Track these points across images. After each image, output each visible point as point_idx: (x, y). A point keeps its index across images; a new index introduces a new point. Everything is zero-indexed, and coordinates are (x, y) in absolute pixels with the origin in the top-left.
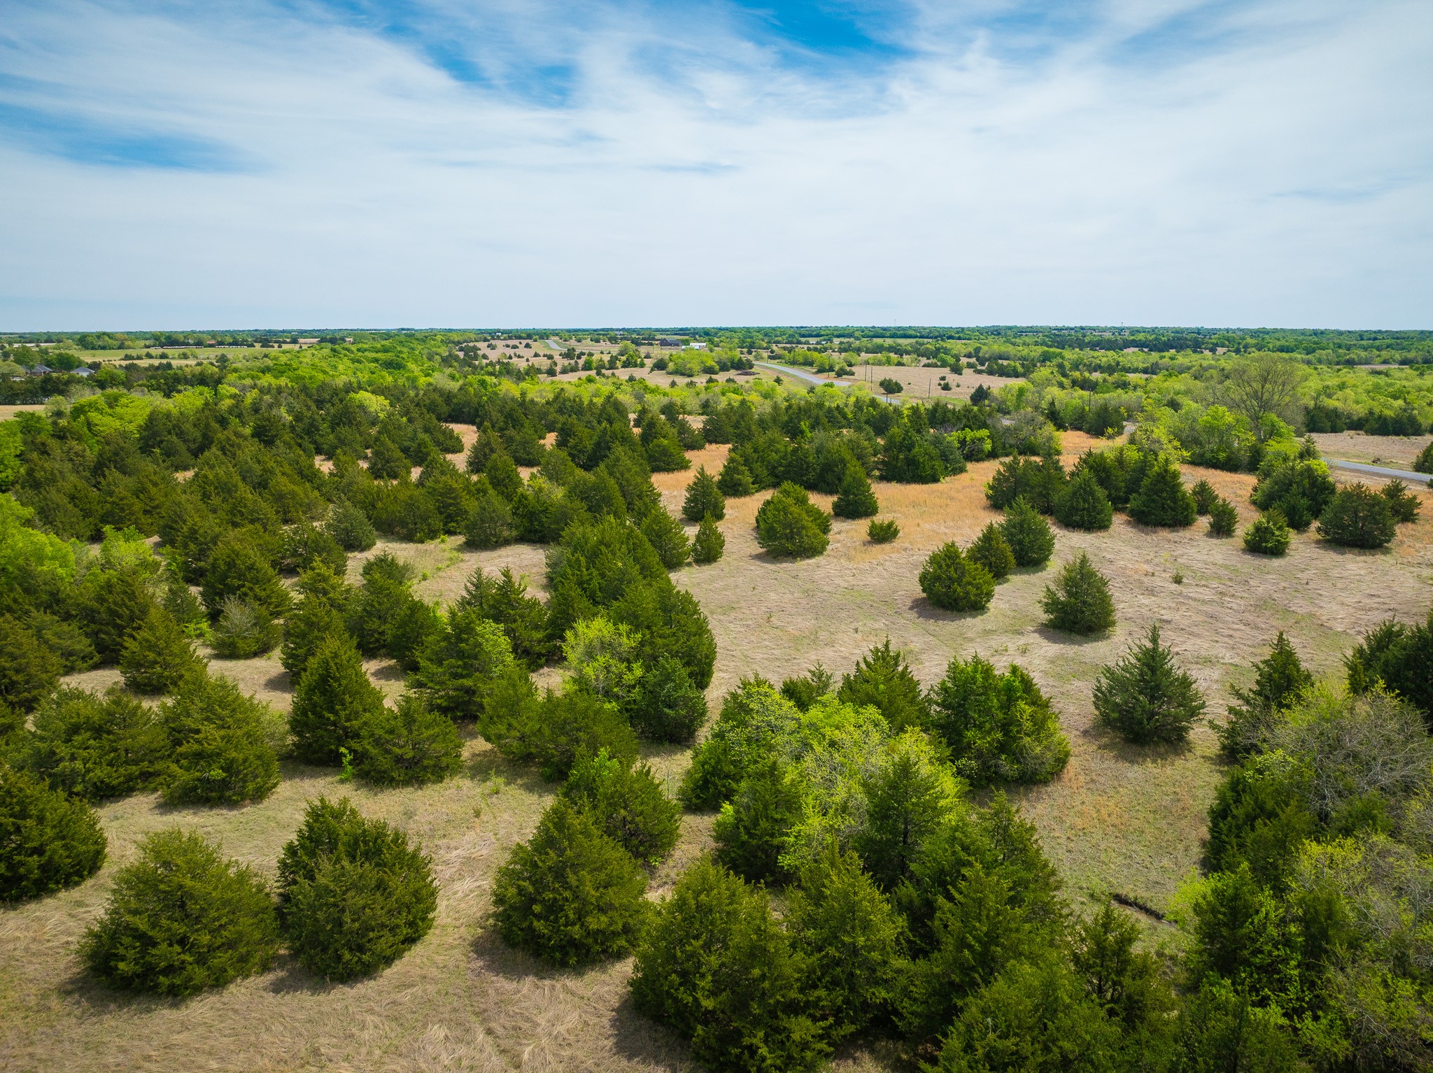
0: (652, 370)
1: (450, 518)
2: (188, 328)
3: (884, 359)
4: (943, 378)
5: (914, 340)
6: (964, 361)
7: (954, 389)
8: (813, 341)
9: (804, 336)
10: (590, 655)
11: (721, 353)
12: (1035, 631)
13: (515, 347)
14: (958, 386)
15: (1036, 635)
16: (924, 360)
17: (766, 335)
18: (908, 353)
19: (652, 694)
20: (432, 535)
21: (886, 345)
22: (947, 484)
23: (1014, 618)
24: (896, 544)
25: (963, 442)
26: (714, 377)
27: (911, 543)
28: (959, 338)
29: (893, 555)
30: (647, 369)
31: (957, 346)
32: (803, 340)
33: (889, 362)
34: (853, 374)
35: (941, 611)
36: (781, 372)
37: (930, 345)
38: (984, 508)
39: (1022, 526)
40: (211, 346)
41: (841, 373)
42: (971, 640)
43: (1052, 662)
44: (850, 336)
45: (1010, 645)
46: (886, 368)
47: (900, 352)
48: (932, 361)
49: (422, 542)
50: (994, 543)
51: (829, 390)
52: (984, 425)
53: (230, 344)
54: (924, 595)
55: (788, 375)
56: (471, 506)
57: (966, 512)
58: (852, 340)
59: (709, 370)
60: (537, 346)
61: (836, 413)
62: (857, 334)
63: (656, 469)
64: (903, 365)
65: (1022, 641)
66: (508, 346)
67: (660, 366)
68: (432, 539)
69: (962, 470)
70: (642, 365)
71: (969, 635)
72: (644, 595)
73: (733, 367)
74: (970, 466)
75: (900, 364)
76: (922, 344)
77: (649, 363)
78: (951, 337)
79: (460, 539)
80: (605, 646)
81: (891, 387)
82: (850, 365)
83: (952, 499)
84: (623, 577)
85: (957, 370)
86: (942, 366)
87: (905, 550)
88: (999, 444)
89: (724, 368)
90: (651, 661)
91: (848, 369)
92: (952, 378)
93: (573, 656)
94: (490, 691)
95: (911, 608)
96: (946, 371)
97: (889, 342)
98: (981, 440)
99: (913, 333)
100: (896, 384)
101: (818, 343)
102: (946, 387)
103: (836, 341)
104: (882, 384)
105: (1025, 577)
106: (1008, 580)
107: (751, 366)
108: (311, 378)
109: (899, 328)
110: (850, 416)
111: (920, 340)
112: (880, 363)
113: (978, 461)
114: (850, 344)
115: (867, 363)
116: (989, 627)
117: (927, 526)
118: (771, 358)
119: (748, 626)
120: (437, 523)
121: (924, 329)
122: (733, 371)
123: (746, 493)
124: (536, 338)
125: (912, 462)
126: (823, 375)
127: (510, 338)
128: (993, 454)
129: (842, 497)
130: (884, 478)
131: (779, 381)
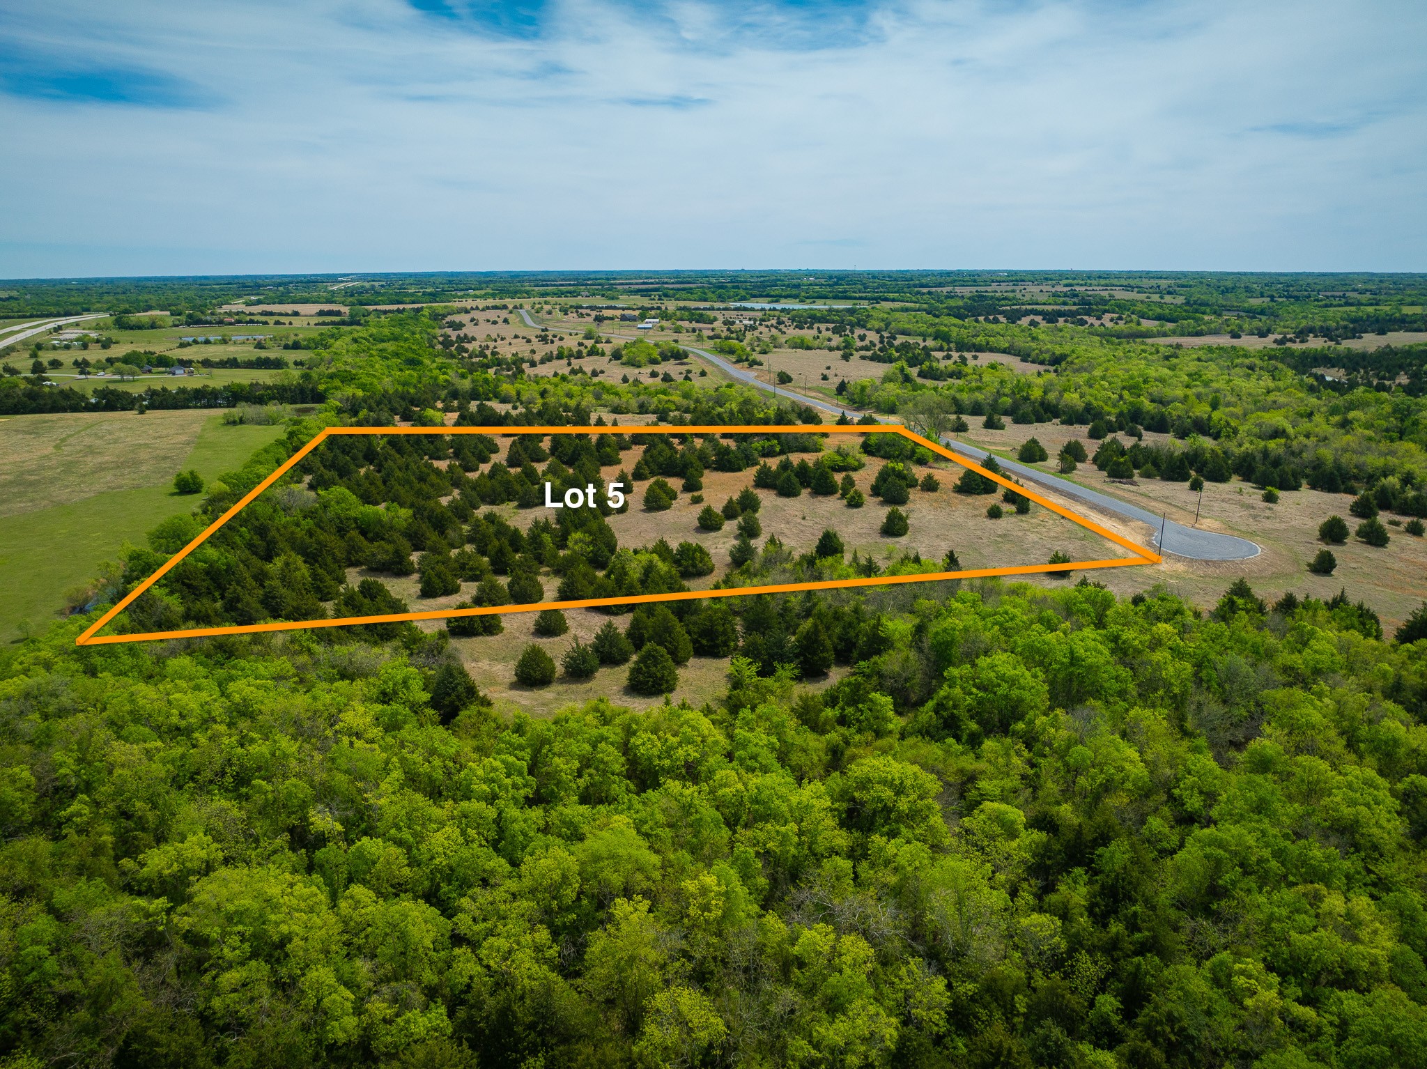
0: (610, 359)
1: (509, 494)
3: (799, 341)
4: (829, 368)
7: (831, 379)
10: (576, 543)
13: (495, 322)
14: (836, 376)
16: (835, 339)
19: (595, 555)
20: (503, 502)
24: (700, 503)
26: (656, 368)
28: (894, 299)
30: (607, 358)
33: (802, 346)
34: (761, 364)
41: (752, 363)
44: (797, 296)
48: (840, 340)
55: (712, 366)
56: (518, 487)
58: (796, 302)
59: (654, 361)
60: (514, 321)
62: (803, 293)
63: (604, 464)
64: (811, 349)
66: (488, 321)
67: (616, 356)
70: (603, 355)
72: (594, 525)
73: (672, 357)
75: (808, 348)
77: (609, 352)
78: (886, 299)
79: (516, 503)
80: (581, 541)
81: (784, 379)
84: (586, 519)
85: (847, 356)
86: (842, 349)
89: (665, 357)
90: (595, 545)
91: (758, 358)
92: (836, 366)
93: (570, 544)
94: (547, 554)
100: (789, 376)
102: (825, 378)
104: (778, 375)
107: (686, 356)
118: (709, 338)
120: (504, 496)
122: (672, 361)
123: (645, 478)
124: (511, 307)
125: (729, 461)
126: (739, 366)
127: (488, 308)
128: (782, 452)
129: (688, 480)
130: (716, 469)
131: (703, 374)
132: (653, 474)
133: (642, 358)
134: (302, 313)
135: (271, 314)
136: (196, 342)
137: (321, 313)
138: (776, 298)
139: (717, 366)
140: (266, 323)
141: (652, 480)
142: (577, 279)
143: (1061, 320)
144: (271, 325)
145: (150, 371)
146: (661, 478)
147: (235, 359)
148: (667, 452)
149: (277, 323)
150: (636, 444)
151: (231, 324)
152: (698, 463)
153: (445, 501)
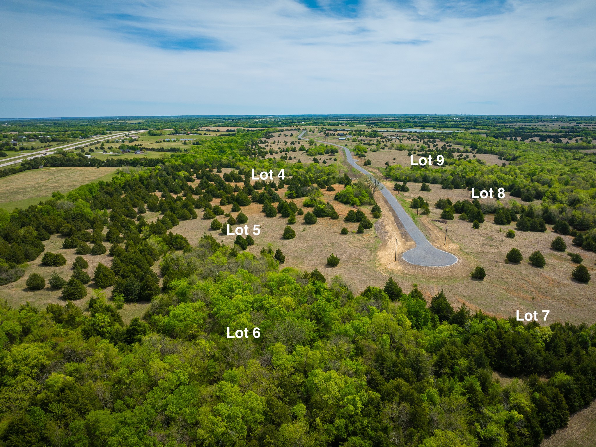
49: (155, 212)
68: (157, 212)
122: (330, 154)
124: (301, 129)
127: (292, 130)
133: (315, 152)
134: (221, 130)
135: (209, 131)
136: (164, 141)
137: (228, 131)
138: (424, 127)
139: (346, 157)
140: (201, 134)
142: (353, 118)
143: (548, 140)
144: (203, 135)
145: (129, 152)
147: (163, 148)
149: (205, 134)
151: (188, 134)
153: (136, 209)
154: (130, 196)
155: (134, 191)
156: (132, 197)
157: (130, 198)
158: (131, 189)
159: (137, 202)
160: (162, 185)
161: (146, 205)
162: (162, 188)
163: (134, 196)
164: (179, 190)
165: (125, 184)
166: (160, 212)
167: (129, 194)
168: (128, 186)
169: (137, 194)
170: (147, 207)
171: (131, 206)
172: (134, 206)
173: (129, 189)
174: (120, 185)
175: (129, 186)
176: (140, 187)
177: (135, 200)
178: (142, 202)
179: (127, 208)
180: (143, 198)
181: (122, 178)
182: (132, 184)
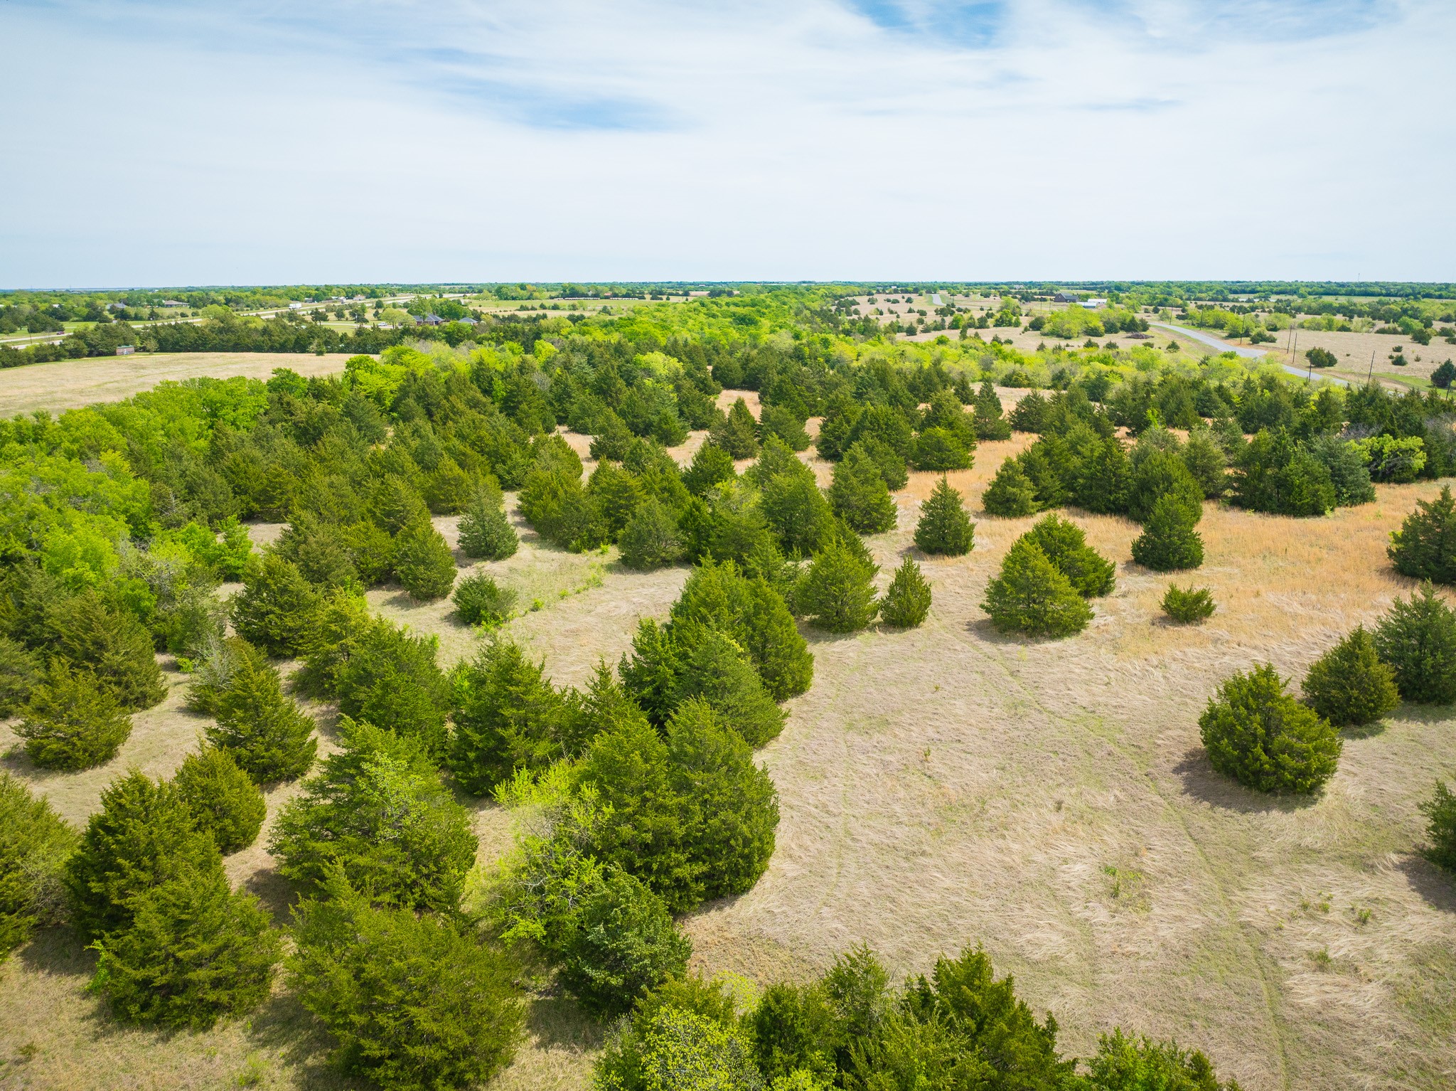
0: (1026, 330)
2: (610, 279)
3: (1324, 322)
4: (1398, 349)
5: (1376, 299)
6: (1437, 325)
7: (1411, 364)
8: (1243, 297)
9: (1235, 292)
11: (1120, 311)
12: (1401, 867)
13: (896, 302)
14: (1418, 360)
15: (1402, 877)
16: (1381, 324)
17: (1188, 290)
18: (1361, 314)
20: (593, 543)
21: (1336, 304)
22: (1337, 521)
23: (1367, 823)
24: (1205, 629)
25: (1377, 454)
26: (1094, 339)
27: (1231, 629)
28: (1440, 297)
29: (1189, 650)
30: (1021, 329)
31: (1431, 307)
32: (1231, 296)
33: (1330, 327)
34: (1273, 341)
35: (1227, 785)
36: (1181, 336)
37: (1396, 304)
38: (1382, 572)
39: (1423, 636)
40: (607, 298)
41: (1258, 339)
42: (1264, 867)
43: (1419, 962)
44: (1293, 292)
45: (1337, 893)
46: (1322, 333)
47: (1349, 312)
48: (1391, 325)
49: (577, 551)
50: (1360, 664)
51: (1227, 363)
52: (1418, 431)
53: (624, 296)
54: (1203, 747)
55: (1189, 339)
57: (1347, 576)
58: (1295, 297)
59: (1093, 332)
60: (919, 302)
61: (1215, 396)
62: (1302, 290)
63: (925, 467)
64: (1348, 330)
65: (1366, 887)
66: (888, 301)
67: (1036, 325)
68: (590, 549)
69: (1366, 498)
70: (1017, 324)
71: (1264, 854)
73: (1122, 328)
74: (1381, 490)
75: (1344, 329)
76: (1383, 304)
77: (1025, 321)
78: (1428, 296)
81: (1320, 360)
82: (1275, 329)
83: (1332, 548)
85: (1421, 338)
86: (1404, 333)
87: (1216, 641)
88: (1439, 459)
89: (1111, 328)
91: (1268, 333)
92: (1410, 348)
95: (1177, 771)
96: (1405, 341)
97: (1343, 300)
98: (1411, 451)
99: (1377, 289)
100: (1328, 355)
101: (1249, 301)
102: (1399, 362)
103: (1273, 298)
104: (1309, 355)
105: (1416, 727)
106: (1381, 730)
107: (1145, 328)
108: (645, 334)
109: (1359, 285)
110: (1236, 399)
111: (1383, 298)
112: (1317, 328)
113: (1400, 481)
114: (1289, 303)
115: (1302, 326)
116: (1308, 841)
117: (1271, 597)
118: (1179, 317)
119: (885, 764)
121: (1395, 284)
122: (1122, 334)
123: (1022, 512)
125: (1283, 484)
126: (1231, 341)
128: (1428, 474)
129: (1153, 529)
130: (1238, 503)
131: (1173, 347)
132: (1045, 500)
133: (1076, 327)
139: (1196, 341)
141: (1040, 518)
146: (1062, 516)
148: (1096, 445)
150: (1023, 430)
152: (1188, 480)
153: (448, 529)
154: (414, 443)
155: (446, 418)
156: (430, 448)
157: (419, 458)
158: (430, 415)
159: (458, 482)
160: (582, 398)
161: (511, 501)
162: (585, 411)
163: (439, 445)
164: (678, 424)
165: (404, 392)
166: (613, 553)
167: (416, 432)
168: (419, 399)
169: (461, 436)
170: (520, 511)
171: (420, 504)
172: (439, 506)
173: (420, 410)
174: (379, 398)
175: (422, 397)
176: (473, 404)
177: (449, 466)
178: (490, 480)
179: (392, 522)
180: (496, 457)
181: (389, 368)
182: (437, 391)
